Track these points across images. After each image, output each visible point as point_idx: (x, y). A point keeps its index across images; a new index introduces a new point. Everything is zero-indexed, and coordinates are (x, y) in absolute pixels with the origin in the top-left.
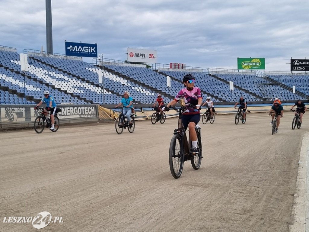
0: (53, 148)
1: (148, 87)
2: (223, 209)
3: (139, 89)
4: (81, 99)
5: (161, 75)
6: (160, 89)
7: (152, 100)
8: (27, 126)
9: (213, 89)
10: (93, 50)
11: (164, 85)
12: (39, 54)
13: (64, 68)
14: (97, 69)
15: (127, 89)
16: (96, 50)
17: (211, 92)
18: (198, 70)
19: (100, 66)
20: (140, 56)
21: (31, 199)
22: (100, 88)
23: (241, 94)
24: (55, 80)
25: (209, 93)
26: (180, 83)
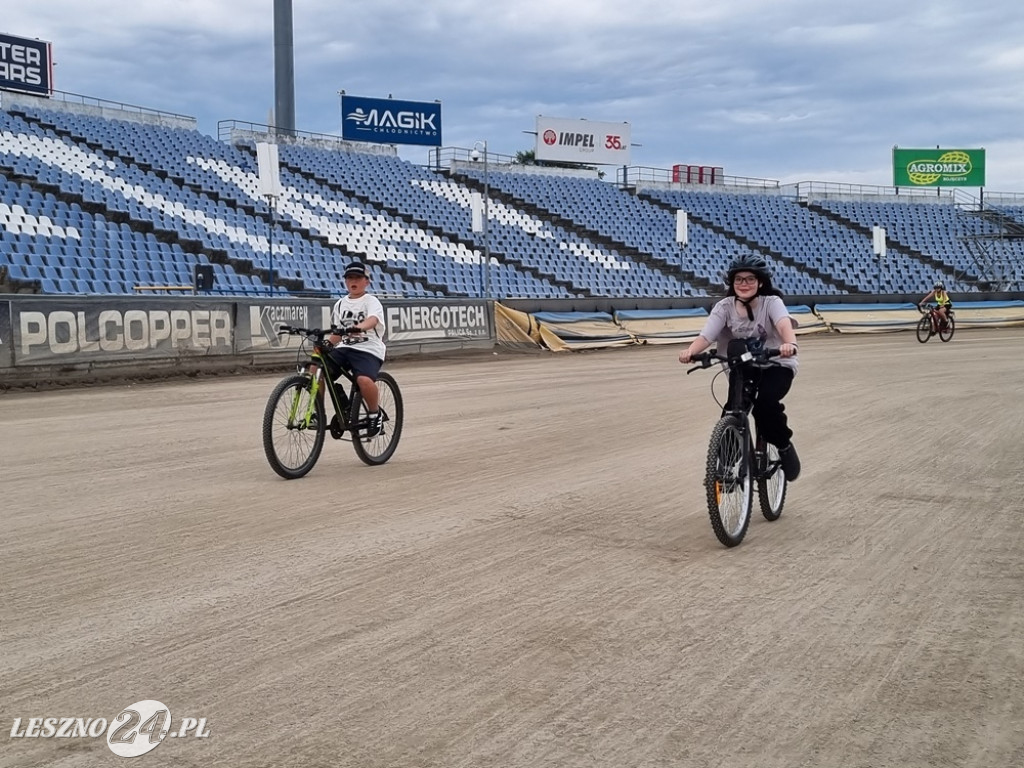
1: (608, 244)
3: (582, 249)
4: (412, 280)
5: (646, 203)
6: (646, 249)
7: (626, 286)
9: (815, 252)
10: (429, 121)
11: (658, 235)
13: (346, 182)
14: (444, 185)
15: (545, 248)
16: (437, 121)
17: (809, 259)
18: (765, 188)
19: (451, 173)
20: (578, 141)
22: (462, 246)
23: (906, 267)
24: (324, 219)
25: (802, 264)
26: (710, 231)
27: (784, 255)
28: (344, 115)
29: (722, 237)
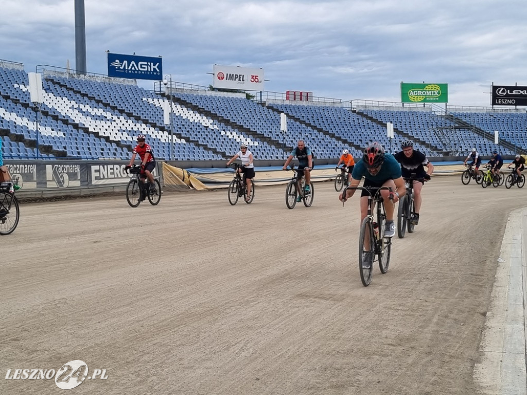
0: (83, 233)
1: (247, 132)
2: (363, 337)
3: (234, 135)
5: (270, 111)
6: (268, 135)
8: (40, 196)
9: (359, 136)
11: (275, 127)
12: (62, 73)
13: (106, 99)
14: (161, 101)
15: (213, 134)
16: (160, 67)
17: (355, 140)
18: (334, 103)
19: (166, 94)
20: (236, 78)
21: (40, 318)
22: (166, 133)
24: (89, 118)
25: (351, 143)
26: (304, 126)
27: (342, 138)
28: (109, 64)
29: (310, 128)
